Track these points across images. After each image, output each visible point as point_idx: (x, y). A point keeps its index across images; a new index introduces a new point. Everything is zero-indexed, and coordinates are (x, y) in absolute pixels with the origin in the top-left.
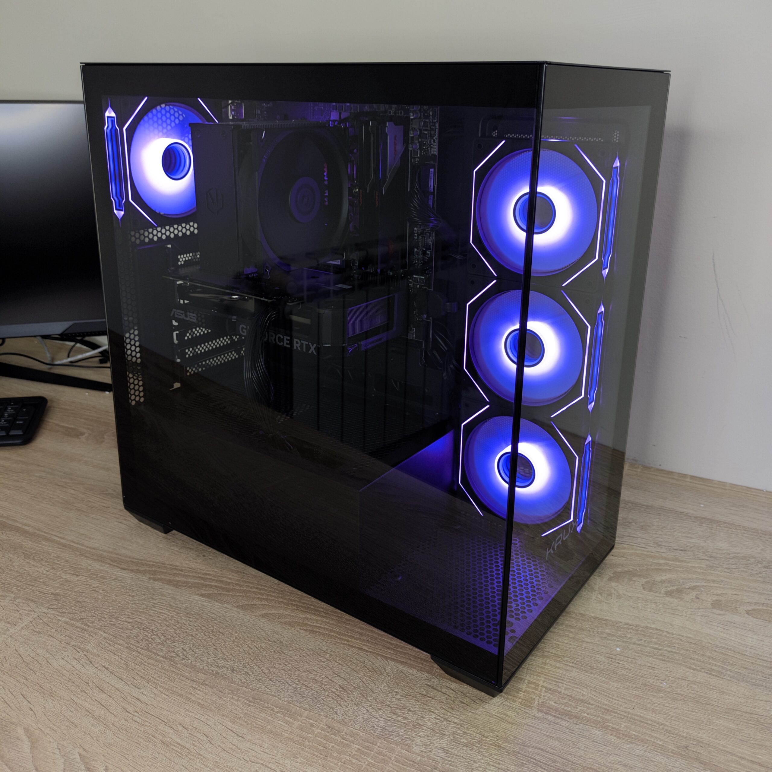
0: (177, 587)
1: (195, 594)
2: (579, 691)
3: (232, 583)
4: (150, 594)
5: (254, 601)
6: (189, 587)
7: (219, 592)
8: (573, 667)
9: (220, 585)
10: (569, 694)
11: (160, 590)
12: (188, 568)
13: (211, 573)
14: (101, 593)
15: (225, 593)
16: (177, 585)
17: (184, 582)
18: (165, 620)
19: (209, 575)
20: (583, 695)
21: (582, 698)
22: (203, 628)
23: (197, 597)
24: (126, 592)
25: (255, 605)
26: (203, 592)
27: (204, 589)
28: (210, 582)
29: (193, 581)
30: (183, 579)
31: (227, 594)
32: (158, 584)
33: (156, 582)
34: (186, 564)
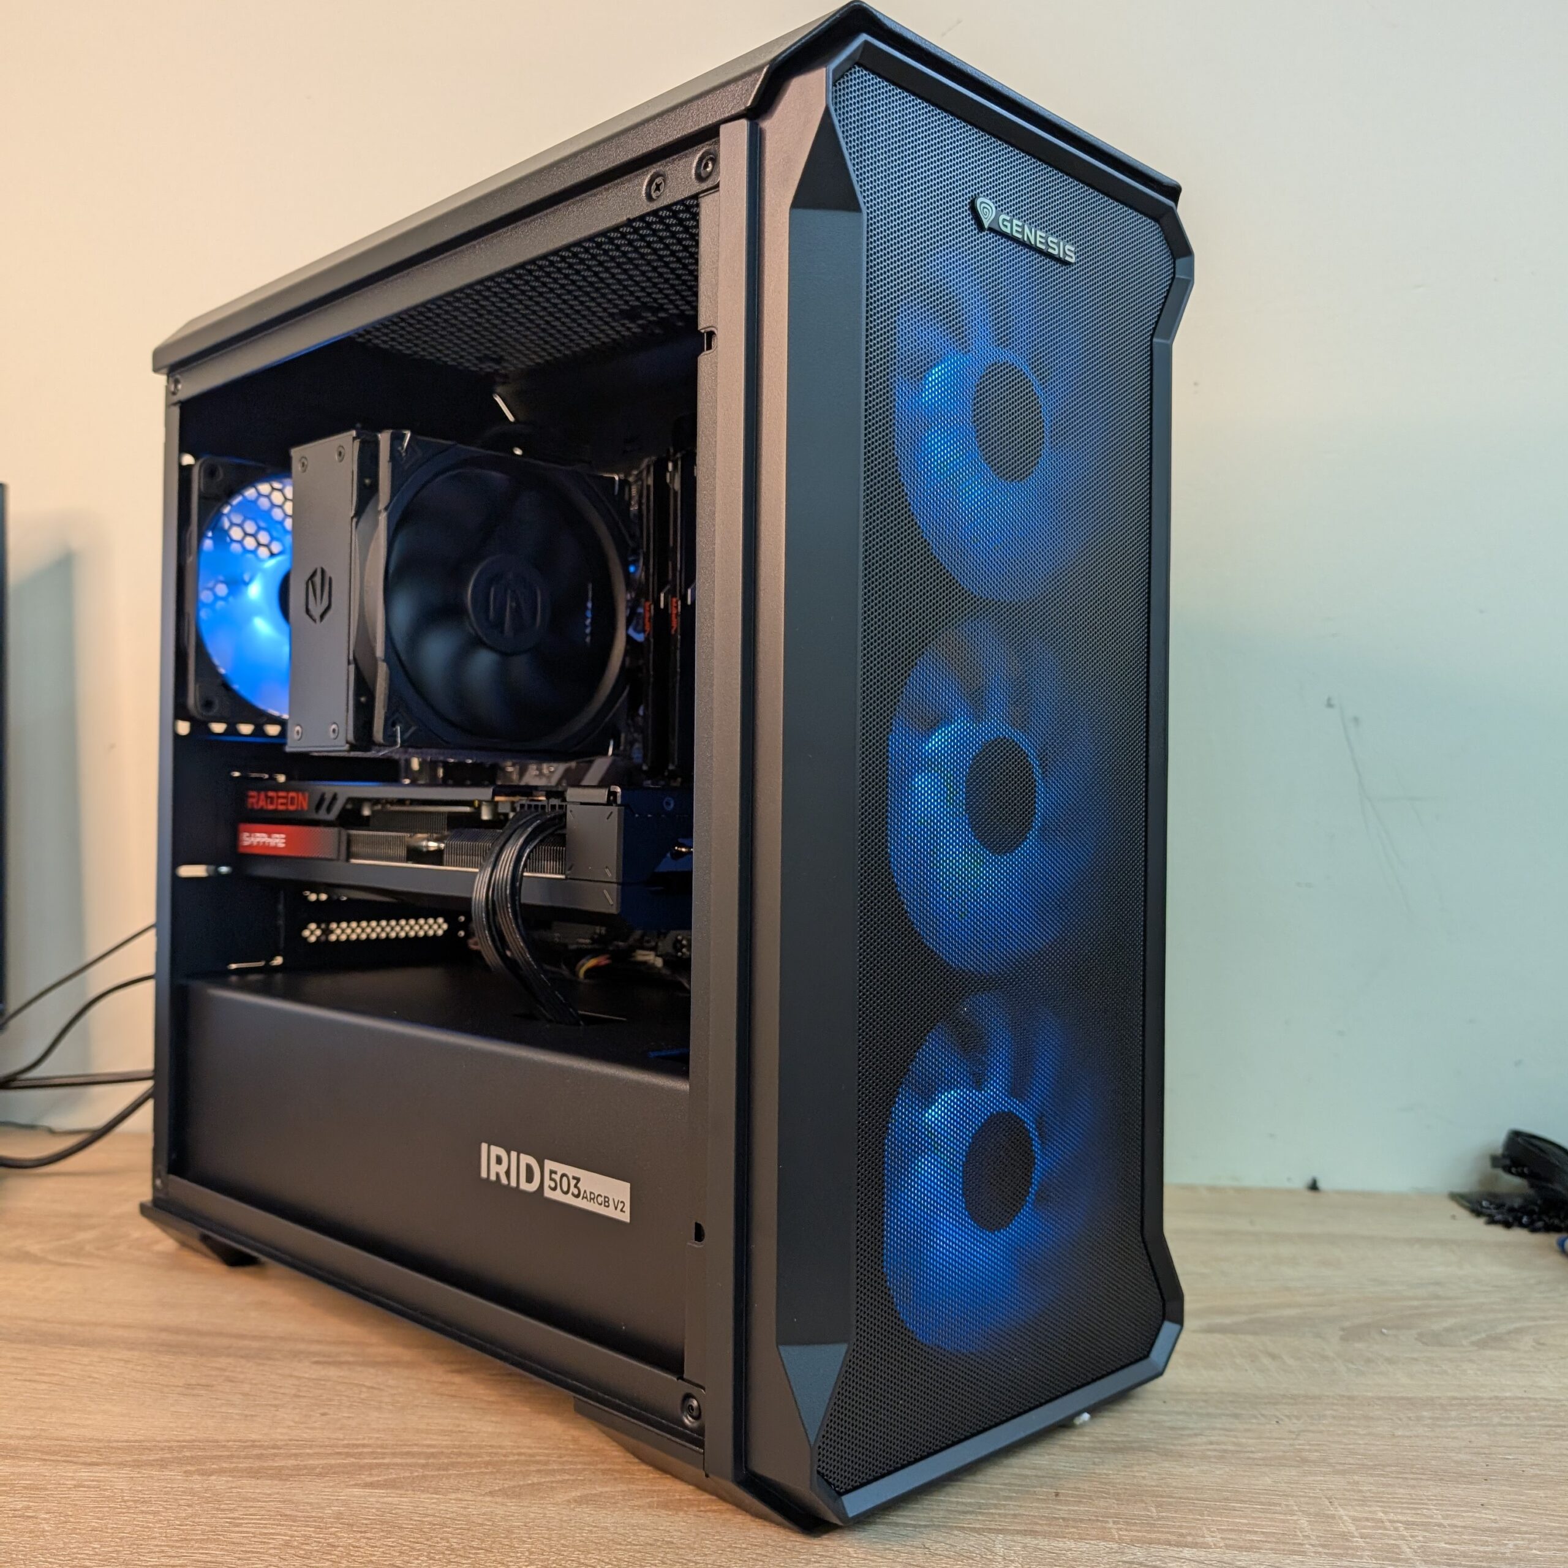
0: (281, 1480)
1: (348, 1486)
2: (1477, 1515)
3: (442, 1452)
4: (208, 1503)
5: (531, 1478)
6: (320, 1475)
7: (416, 1474)
8: (1421, 1479)
9: (409, 1461)
10: (1460, 1524)
11: (234, 1490)
12: (290, 1440)
13: (365, 1442)
14: (45, 1519)
15: (433, 1473)
16: (279, 1475)
17: (297, 1468)
18: (287, 1544)
19: (364, 1446)
20: (1495, 1521)
21: (1494, 1525)
22: (418, 1546)
23: (357, 1491)
24: (129, 1508)
25: (539, 1484)
26: (369, 1480)
27: (368, 1472)
28: (375, 1458)
29: (321, 1462)
30: (291, 1462)
31: (443, 1476)
32: (220, 1483)
33: (213, 1478)
34: (281, 1434)
